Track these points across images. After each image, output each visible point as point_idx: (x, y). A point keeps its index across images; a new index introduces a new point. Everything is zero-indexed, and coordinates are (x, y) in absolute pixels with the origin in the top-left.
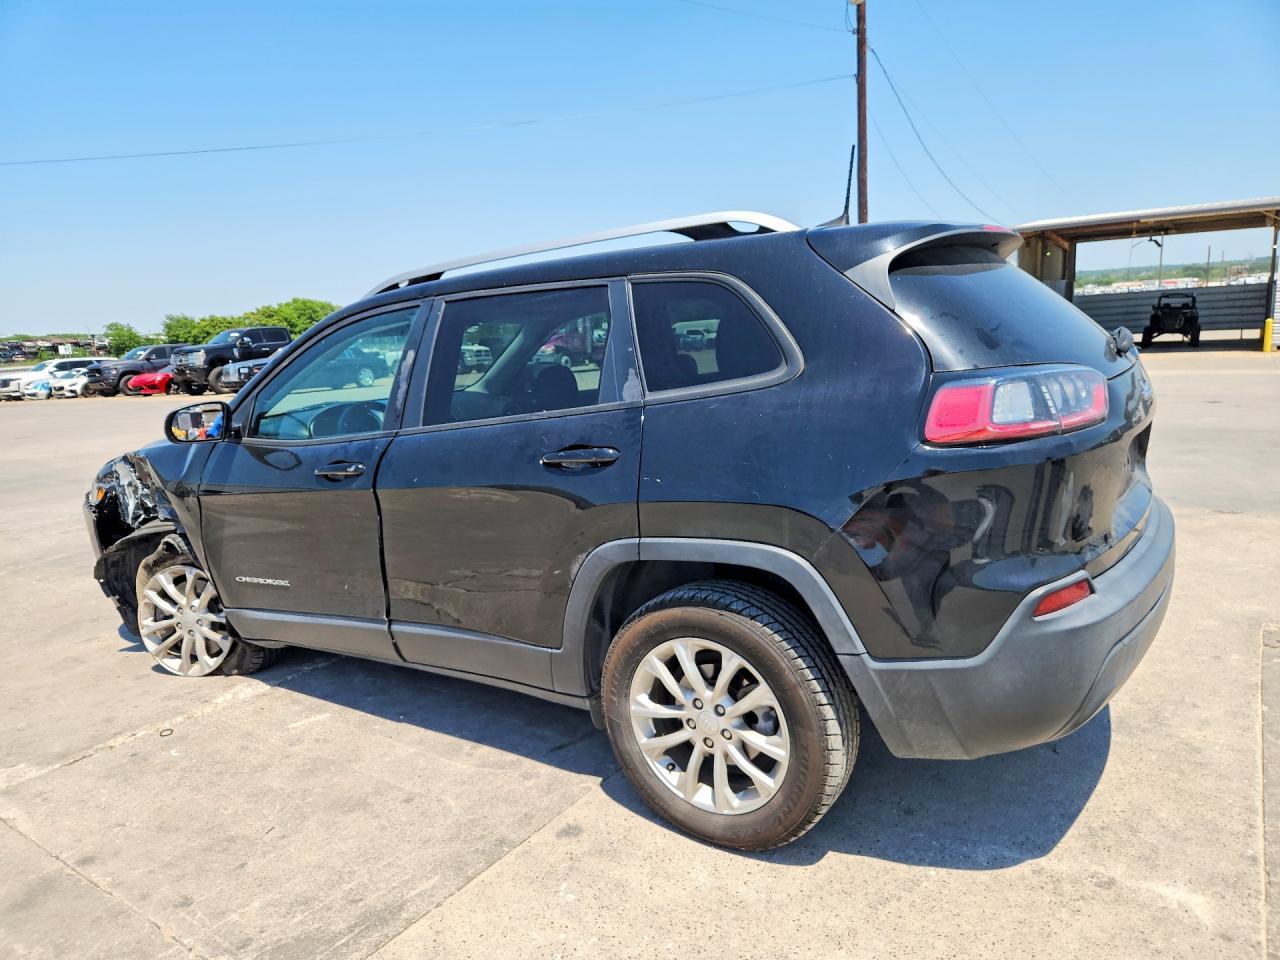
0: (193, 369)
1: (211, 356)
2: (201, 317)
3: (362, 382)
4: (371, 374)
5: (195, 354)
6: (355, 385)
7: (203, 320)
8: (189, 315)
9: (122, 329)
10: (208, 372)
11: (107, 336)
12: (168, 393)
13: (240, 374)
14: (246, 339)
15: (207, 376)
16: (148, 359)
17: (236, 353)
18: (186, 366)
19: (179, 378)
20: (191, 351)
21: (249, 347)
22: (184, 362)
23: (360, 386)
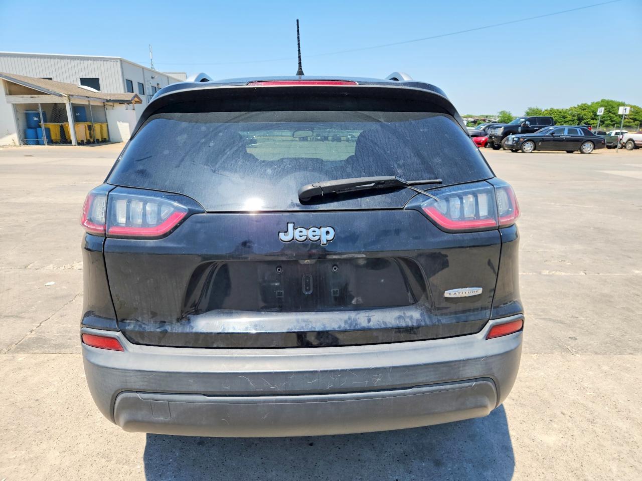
0: (496, 137)
1: (506, 130)
2: (546, 109)
3: (584, 150)
4: (592, 146)
5: (498, 129)
6: (580, 152)
7: (546, 110)
8: (540, 108)
9: (506, 114)
10: (502, 138)
11: (498, 117)
12: (485, 147)
13: (513, 141)
14: (527, 122)
15: (501, 140)
16: (484, 130)
17: (520, 129)
18: (493, 135)
19: (490, 140)
20: (497, 127)
21: (528, 127)
22: (493, 133)
23: (582, 152)
